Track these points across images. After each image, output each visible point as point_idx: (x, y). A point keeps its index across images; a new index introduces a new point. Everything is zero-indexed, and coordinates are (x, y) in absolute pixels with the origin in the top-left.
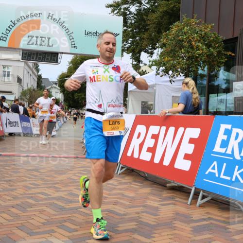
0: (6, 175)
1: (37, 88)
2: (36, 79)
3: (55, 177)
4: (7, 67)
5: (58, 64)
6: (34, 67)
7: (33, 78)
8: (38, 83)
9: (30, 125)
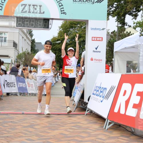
0: (4, 132)
1: (31, 52)
2: (30, 44)
3: (48, 133)
4: (4, 33)
5: (49, 29)
6: (28, 32)
7: (28, 43)
8: (32, 47)
9: (25, 85)
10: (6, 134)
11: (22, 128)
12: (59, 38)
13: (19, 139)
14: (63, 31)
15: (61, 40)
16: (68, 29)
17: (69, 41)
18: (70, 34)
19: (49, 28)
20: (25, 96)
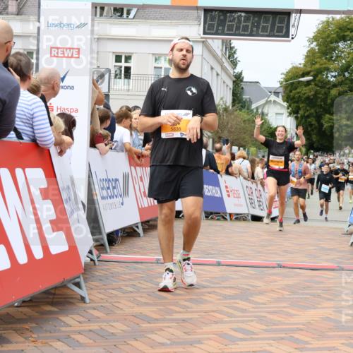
0: (173, 308)
4: (163, 58)
5: (290, 38)
6: (225, 54)
7: (224, 82)
8: (234, 94)
9: (219, 192)
10: (180, 312)
11: (220, 299)
12: (309, 69)
13: (215, 328)
14: (318, 49)
15: (312, 73)
16: (332, 43)
17: (335, 77)
18: (337, 57)
19: (288, 37)
20: (218, 220)
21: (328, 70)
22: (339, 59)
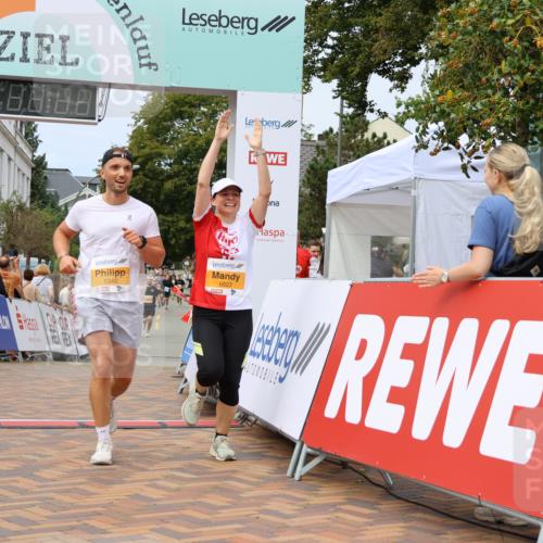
1: (31, 202)
2: (29, 173)
3: (89, 494)
5: (96, 121)
6: (21, 131)
7: (19, 170)
8: (33, 186)
9: (7, 322)
12: (136, 154)
14: (148, 128)
15: (140, 160)
16: (165, 121)
17: (170, 165)
18: (173, 138)
19: (94, 118)
20: (5, 361)
21: (160, 155)
22: (175, 142)
